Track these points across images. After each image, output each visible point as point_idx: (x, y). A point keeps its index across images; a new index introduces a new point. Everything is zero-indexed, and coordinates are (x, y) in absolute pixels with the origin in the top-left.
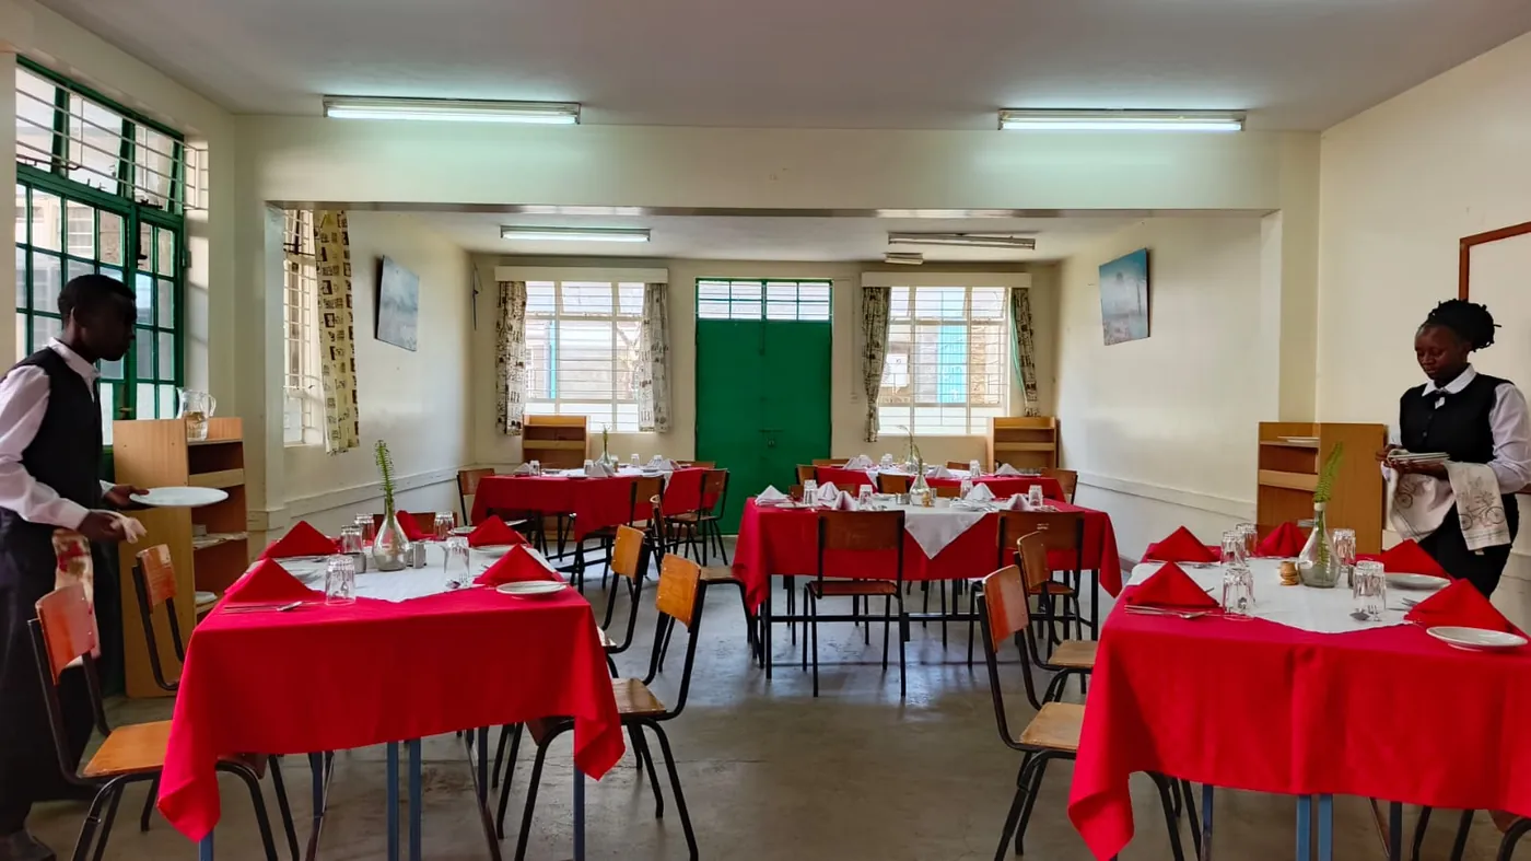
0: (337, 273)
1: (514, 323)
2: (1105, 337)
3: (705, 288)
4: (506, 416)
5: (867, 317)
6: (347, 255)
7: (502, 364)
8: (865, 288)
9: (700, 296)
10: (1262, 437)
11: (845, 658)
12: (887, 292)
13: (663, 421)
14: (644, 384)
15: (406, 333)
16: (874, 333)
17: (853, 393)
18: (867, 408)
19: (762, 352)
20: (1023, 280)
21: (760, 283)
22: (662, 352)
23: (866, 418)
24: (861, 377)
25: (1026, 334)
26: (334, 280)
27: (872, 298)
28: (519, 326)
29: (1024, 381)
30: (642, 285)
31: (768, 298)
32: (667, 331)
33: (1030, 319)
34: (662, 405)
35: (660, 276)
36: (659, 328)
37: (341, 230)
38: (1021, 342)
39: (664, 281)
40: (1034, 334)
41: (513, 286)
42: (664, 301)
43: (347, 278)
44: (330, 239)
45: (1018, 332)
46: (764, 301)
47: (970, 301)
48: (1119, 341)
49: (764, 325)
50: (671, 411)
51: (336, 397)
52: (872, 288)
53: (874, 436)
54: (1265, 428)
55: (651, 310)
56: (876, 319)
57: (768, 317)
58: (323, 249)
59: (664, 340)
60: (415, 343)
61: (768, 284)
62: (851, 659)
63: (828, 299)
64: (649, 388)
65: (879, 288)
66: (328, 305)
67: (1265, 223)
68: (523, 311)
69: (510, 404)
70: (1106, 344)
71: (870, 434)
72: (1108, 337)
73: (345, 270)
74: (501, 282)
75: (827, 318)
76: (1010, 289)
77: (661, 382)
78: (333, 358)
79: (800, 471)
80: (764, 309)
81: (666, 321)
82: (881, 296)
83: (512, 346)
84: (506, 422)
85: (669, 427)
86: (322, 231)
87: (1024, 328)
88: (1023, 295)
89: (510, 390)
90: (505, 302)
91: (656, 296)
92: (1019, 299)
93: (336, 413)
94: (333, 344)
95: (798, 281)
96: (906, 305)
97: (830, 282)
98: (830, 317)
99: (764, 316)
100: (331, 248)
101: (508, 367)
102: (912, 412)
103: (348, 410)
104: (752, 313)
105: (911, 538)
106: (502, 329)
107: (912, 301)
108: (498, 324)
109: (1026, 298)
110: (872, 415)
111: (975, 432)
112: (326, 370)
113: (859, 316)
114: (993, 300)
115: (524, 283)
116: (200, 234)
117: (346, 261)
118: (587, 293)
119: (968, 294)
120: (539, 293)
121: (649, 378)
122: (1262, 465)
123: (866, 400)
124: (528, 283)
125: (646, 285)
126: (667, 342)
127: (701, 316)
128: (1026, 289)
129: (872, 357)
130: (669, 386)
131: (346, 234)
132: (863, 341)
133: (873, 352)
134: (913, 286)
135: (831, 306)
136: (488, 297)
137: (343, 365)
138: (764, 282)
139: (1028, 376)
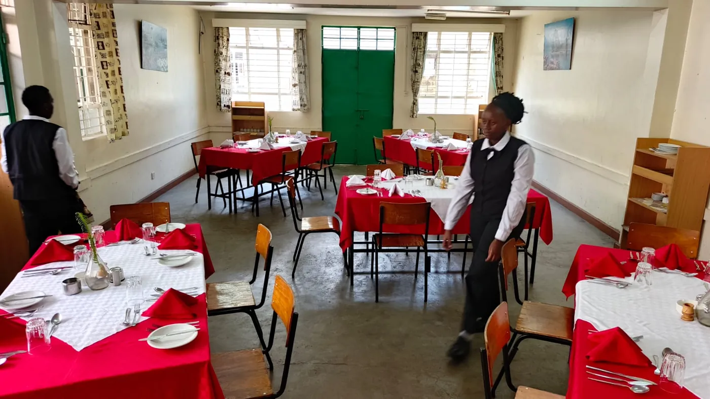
0: (108, 36)
1: (224, 51)
2: (544, 65)
3: (327, 31)
4: (220, 102)
5: (414, 49)
6: (114, 25)
7: (218, 74)
8: (413, 33)
9: (324, 36)
10: (638, 147)
11: (394, 267)
12: (426, 34)
13: (305, 105)
14: (295, 85)
15: (161, 63)
16: (418, 58)
17: (405, 91)
18: (412, 100)
19: (357, 68)
20: (500, 28)
21: (356, 29)
22: (303, 68)
23: (411, 104)
24: (410, 83)
25: (500, 59)
26: (106, 41)
27: (417, 38)
28: (226, 52)
29: (497, 85)
30: (292, 30)
31: (361, 37)
32: (306, 57)
33: (502, 50)
34: (304, 97)
35: (302, 25)
36: (302, 54)
37: (108, 10)
38: (497, 63)
39: (304, 27)
40: (504, 59)
41: (222, 30)
42: (304, 39)
43: (115, 39)
44: (101, 15)
45: (496, 58)
46: (359, 39)
47: (470, 39)
48: (552, 69)
49: (359, 52)
50: (309, 100)
51: (111, 109)
52: (417, 32)
53: (415, 115)
54: (641, 142)
55: (297, 43)
56: (419, 50)
57: (361, 48)
58: (98, 22)
59: (304, 61)
60: (167, 67)
61: (361, 29)
62: (398, 269)
63: (393, 38)
64: (297, 88)
65: (421, 33)
66: (103, 56)
67: (656, 15)
68: (228, 43)
69: (222, 96)
70: (544, 70)
71: (413, 113)
72: (546, 66)
73: (113, 34)
74: (216, 28)
75: (392, 49)
76: (493, 33)
77: (303, 84)
78: (108, 88)
79: (375, 139)
80: (359, 44)
81: (306, 51)
82: (422, 37)
83: (223, 64)
84: (221, 105)
85: (308, 108)
86: (95, 11)
87: (499, 56)
88: (500, 36)
89: (222, 87)
90: (218, 39)
91: (300, 37)
92: (497, 39)
93: (112, 118)
94: (108, 79)
95: (377, 28)
96: (435, 42)
97: (395, 28)
98: (394, 49)
99: (359, 48)
100: (102, 21)
101: (221, 75)
102: (436, 101)
103: (121, 115)
104: (351, 45)
105: (434, 211)
106: (217, 54)
107: (439, 39)
108: (215, 51)
109: (501, 39)
110: (415, 103)
111: (469, 112)
112: (104, 94)
113: (410, 49)
114: (483, 39)
115: (228, 28)
116: (12, 22)
117: (113, 28)
118: (263, 34)
119: (470, 35)
120: (237, 34)
121: (297, 82)
122: (636, 162)
123: (412, 94)
124: (230, 28)
125: (295, 29)
126: (306, 62)
127: (324, 47)
128: (502, 33)
129: (416, 72)
130: (308, 86)
131: (112, 12)
132: (412, 62)
133: (417, 69)
134: (440, 31)
135: (395, 42)
136: (209, 36)
137: (116, 90)
138: (359, 28)
139: (499, 82)
